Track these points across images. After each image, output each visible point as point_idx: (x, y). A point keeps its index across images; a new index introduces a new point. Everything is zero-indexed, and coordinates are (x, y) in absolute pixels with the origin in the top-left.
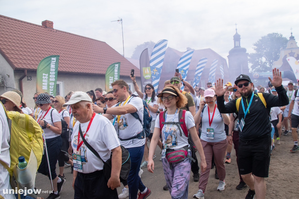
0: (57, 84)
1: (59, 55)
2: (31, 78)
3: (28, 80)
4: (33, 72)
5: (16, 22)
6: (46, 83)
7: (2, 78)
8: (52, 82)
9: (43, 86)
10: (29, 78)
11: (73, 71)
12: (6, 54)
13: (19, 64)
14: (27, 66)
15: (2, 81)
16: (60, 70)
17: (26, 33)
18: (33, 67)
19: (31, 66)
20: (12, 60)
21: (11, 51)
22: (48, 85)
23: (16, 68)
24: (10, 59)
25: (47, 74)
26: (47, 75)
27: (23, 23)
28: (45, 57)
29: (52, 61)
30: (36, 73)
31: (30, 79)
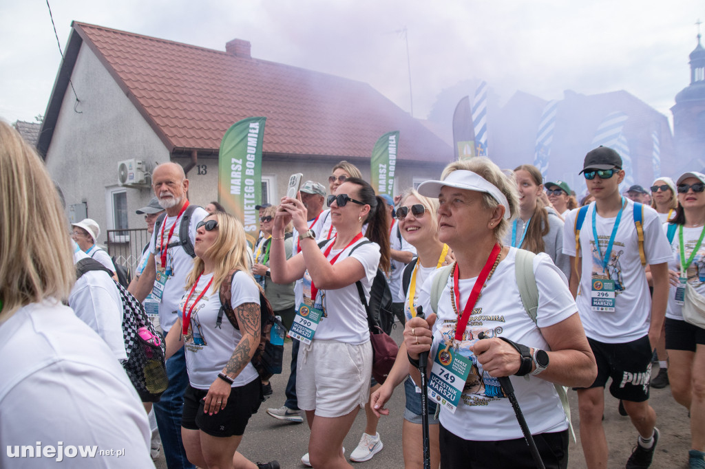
0: (263, 181)
1: (265, 116)
2: (205, 170)
3: (199, 174)
4: (208, 155)
5: (174, 47)
6: (236, 180)
7: (147, 170)
8: (250, 177)
9: (232, 187)
10: (201, 170)
11: (297, 153)
12: (155, 118)
13: (181, 140)
14: (197, 143)
15: (147, 178)
16: (269, 151)
17: (193, 69)
18: (209, 145)
19: (206, 143)
20: (165, 131)
21: (164, 110)
22: (243, 185)
23: (174, 149)
24: (162, 128)
25: (241, 160)
26: (240, 162)
27: (187, 50)
28: (236, 123)
29: (250, 131)
30: (218, 159)
31: (204, 172)
